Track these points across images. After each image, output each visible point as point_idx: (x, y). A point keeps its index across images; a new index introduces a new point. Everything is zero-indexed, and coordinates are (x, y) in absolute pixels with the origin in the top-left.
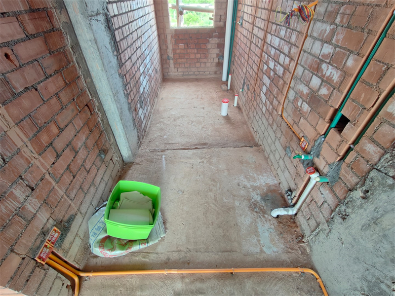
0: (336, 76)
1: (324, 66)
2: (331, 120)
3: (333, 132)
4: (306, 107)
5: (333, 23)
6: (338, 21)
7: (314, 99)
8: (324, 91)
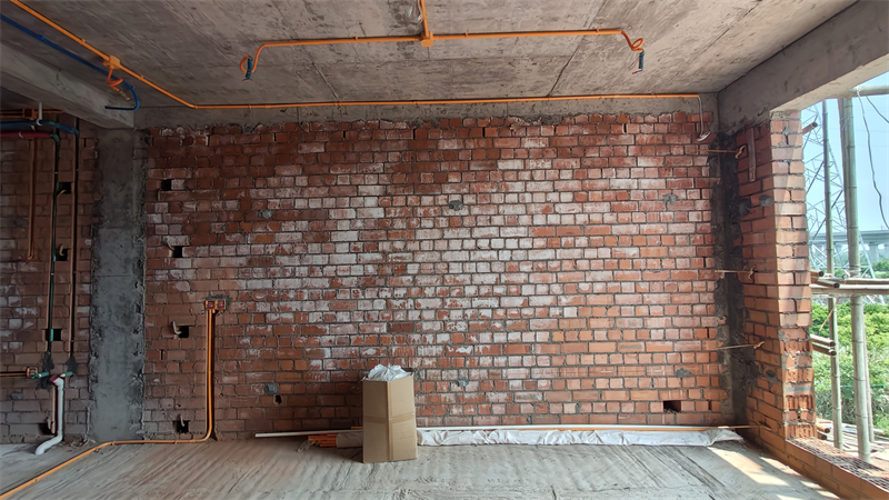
0: (34, 312)
1: (17, 310)
2: (48, 338)
3: (54, 344)
4: (15, 345)
5: (10, 284)
6: (13, 282)
7: (20, 335)
8: (28, 324)
